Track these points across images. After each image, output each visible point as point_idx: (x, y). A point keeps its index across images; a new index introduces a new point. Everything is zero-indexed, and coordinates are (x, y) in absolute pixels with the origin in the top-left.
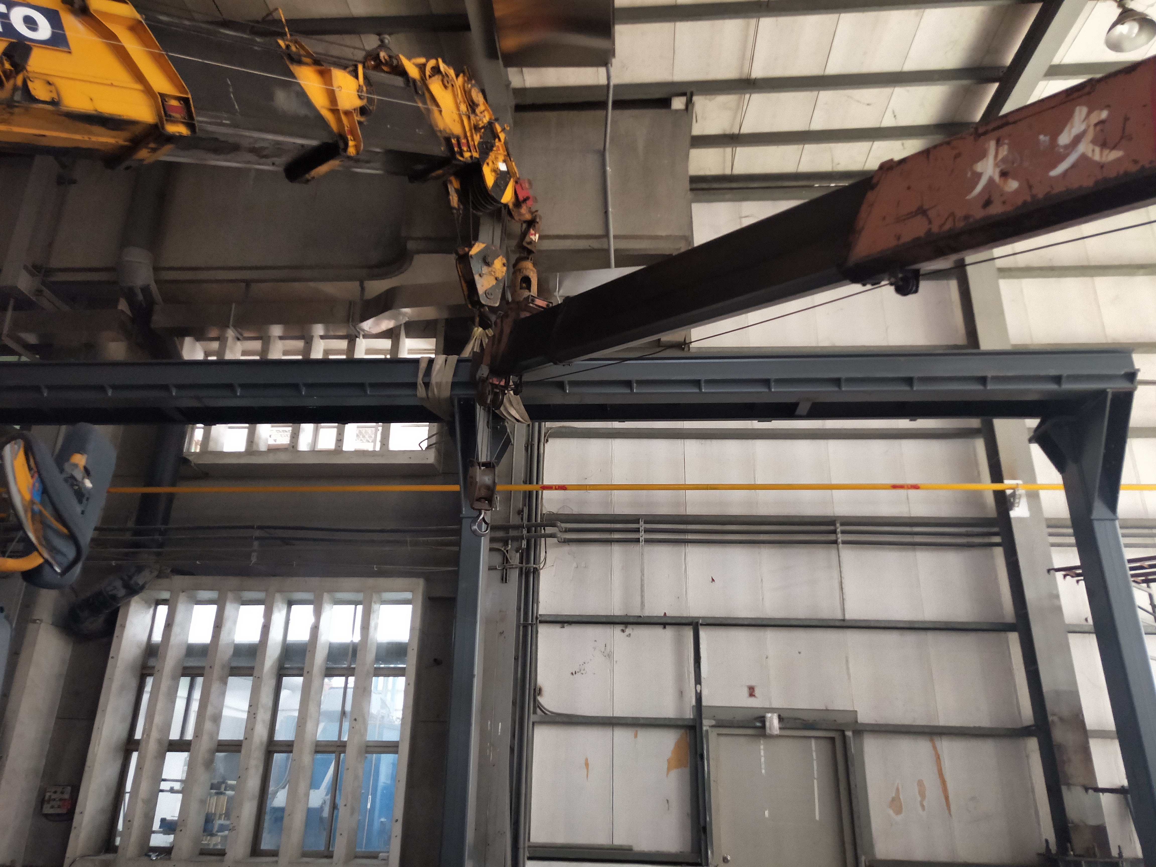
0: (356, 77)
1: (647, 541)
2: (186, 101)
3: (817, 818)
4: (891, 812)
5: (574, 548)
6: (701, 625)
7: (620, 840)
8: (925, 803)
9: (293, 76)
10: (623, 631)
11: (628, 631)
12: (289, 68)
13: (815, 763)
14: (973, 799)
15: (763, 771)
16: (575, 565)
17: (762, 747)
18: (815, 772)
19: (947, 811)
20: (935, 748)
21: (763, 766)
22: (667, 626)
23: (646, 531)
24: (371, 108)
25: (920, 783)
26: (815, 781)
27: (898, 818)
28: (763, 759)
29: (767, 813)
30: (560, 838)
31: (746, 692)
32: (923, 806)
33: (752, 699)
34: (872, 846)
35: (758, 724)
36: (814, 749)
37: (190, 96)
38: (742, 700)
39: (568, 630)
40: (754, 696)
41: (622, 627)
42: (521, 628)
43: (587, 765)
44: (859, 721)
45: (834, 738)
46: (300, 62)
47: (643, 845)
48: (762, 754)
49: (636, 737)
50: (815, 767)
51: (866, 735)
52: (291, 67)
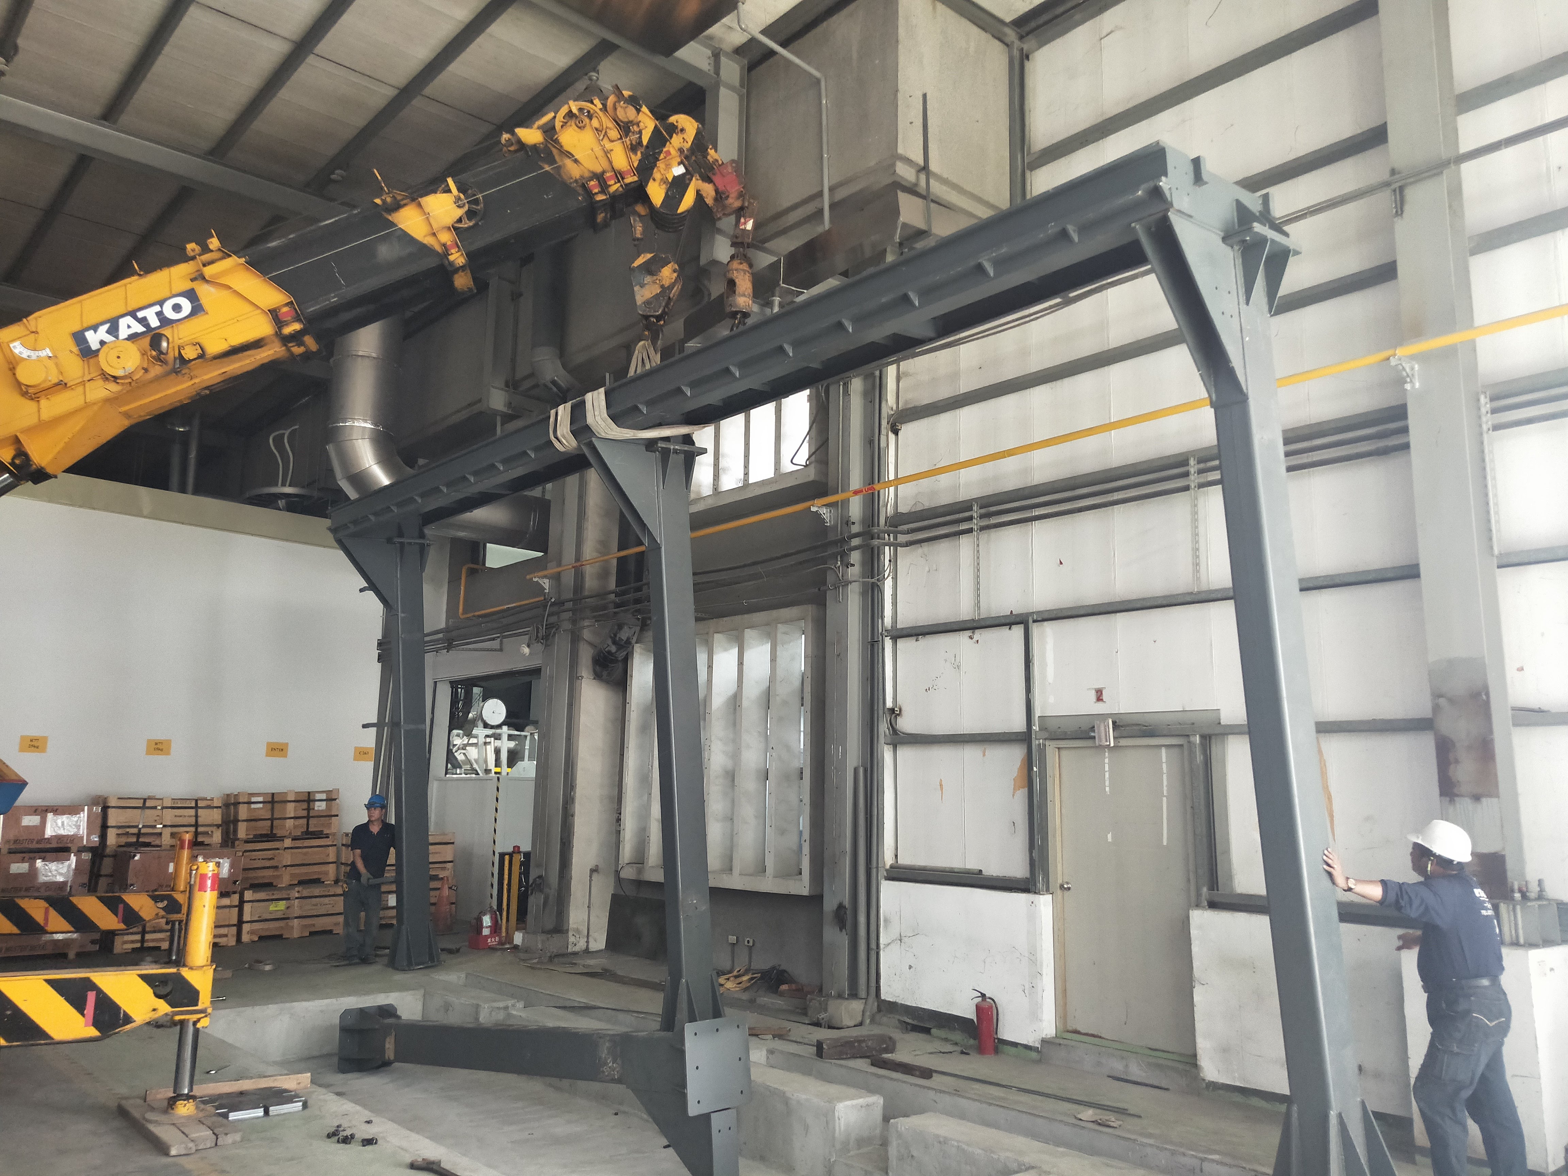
0: (449, 191)
1: (982, 529)
2: (292, 303)
3: (1165, 843)
5: (925, 548)
6: (1034, 621)
7: (972, 864)
9: (393, 224)
10: (971, 638)
11: (978, 635)
12: (388, 220)
13: (1165, 777)
14: (1368, 819)
15: (1107, 789)
16: (927, 569)
17: (1107, 760)
18: (1165, 788)
19: (1330, 835)
20: (1320, 751)
21: (1107, 783)
22: (1013, 626)
23: (982, 517)
24: (479, 207)
26: (1165, 799)
28: (1107, 775)
29: (1109, 836)
30: (920, 860)
31: (1093, 696)
33: (1100, 704)
34: (1230, 877)
35: (1089, 735)
36: (1164, 760)
37: (293, 299)
38: (1089, 706)
39: (921, 642)
40: (1102, 700)
41: (968, 633)
42: (869, 647)
43: (941, 785)
44: (1223, 723)
45: (1181, 746)
46: (397, 207)
47: (992, 870)
48: (1107, 768)
49: (984, 755)
50: (1165, 783)
51: (1230, 737)
52: (390, 218)
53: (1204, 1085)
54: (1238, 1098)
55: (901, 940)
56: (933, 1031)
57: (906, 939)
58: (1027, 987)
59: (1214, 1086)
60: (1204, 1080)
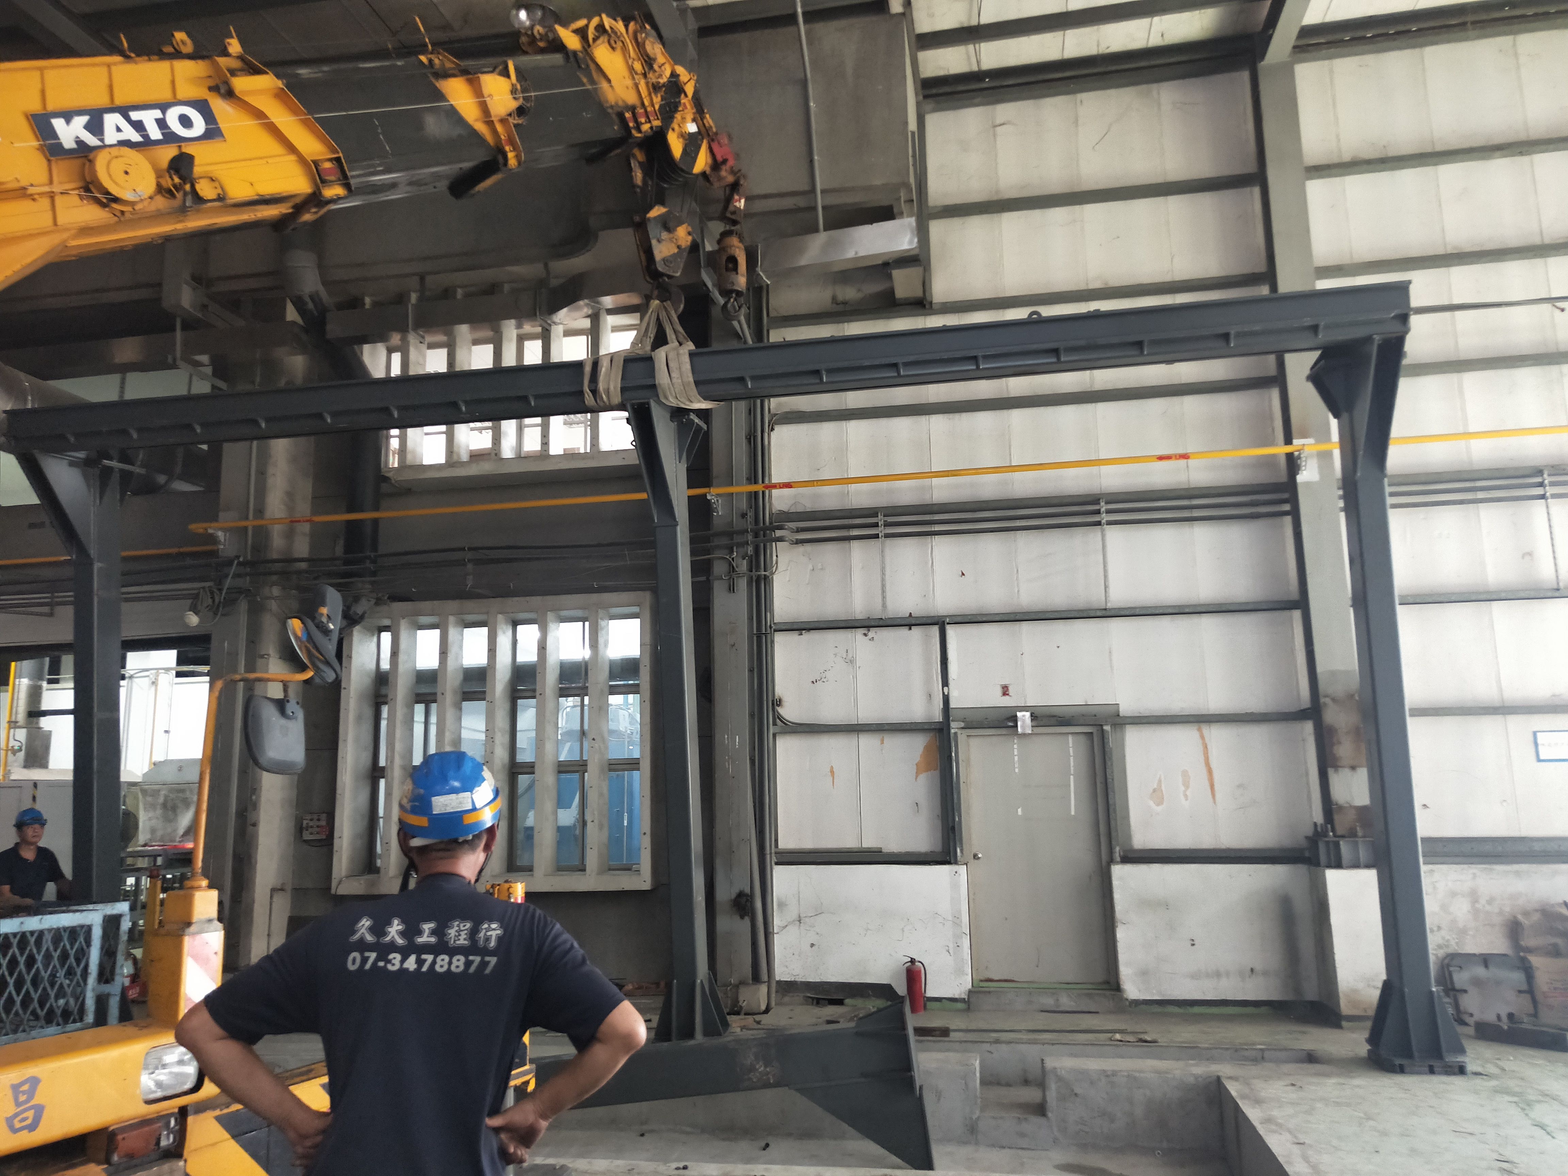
0: (508, 76)
1: (887, 536)
2: (338, 160)
3: (1073, 813)
4: (1151, 803)
5: (808, 547)
6: (948, 624)
7: (869, 843)
8: (1188, 793)
9: (440, 94)
10: (865, 635)
11: (872, 633)
12: (434, 85)
13: (1072, 759)
14: (1240, 786)
15: (1017, 770)
16: (810, 567)
17: (1015, 746)
18: (1072, 768)
19: (1211, 800)
20: (1202, 737)
21: (1016, 765)
22: (912, 627)
23: (886, 525)
24: (529, 105)
25: (1185, 774)
26: (1072, 778)
27: (1159, 809)
28: (1016, 758)
29: (1020, 810)
30: (808, 843)
31: (999, 691)
32: (1186, 796)
33: (1005, 698)
34: (1129, 837)
35: (1011, 724)
36: (1071, 745)
37: (341, 155)
38: (997, 700)
39: (806, 636)
40: (1008, 695)
41: (863, 631)
42: (755, 638)
43: (832, 772)
44: (1121, 715)
45: (1092, 733)
46: (446, 75)
47: (892, 846)
48: (1016, 753)
49: (882, 743)
50: (1072, 764)
51: (1127, 726)
52: (437, 85)
53: (1127, 1003)
54: (1157, 1009)
55: (800, 921)
56: (847, 1001)
57: (807, 919)
58: (951, 946)
59: (1136, 1003)
60: (1127, 999)
